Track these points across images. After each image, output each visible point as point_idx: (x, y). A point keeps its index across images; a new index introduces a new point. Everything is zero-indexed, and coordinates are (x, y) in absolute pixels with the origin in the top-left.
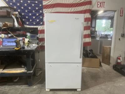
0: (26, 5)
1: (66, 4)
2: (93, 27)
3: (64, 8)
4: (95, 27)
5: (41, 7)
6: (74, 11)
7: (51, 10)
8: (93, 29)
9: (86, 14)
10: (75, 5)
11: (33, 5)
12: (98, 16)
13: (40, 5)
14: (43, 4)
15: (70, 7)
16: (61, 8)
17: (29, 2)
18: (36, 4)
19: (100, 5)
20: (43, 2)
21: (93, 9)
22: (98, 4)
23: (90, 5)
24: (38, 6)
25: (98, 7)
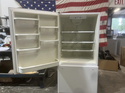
0: (39, 6)
1: (80, 3)
2: (108, 26)
3: (77, 7)
4: (110, 26)
5: (53, 7)
6: (89, 10)
7: (64, 9)
8: (109, 29)
9: (102, 12)
10: (89, 3)
11: (46, 6)
12: (114, 14)
13: (53, 5)
14: (56, 4)
15: (84, 6)
16: (75, 7)
17: (42, 2)
18: (49, 4)
19: (117, 1)
20: (56, 2)
21: (110, 6)
22: (115, 1)
23: (106, 2)
24: (51, 7)
25: (115, 4)
